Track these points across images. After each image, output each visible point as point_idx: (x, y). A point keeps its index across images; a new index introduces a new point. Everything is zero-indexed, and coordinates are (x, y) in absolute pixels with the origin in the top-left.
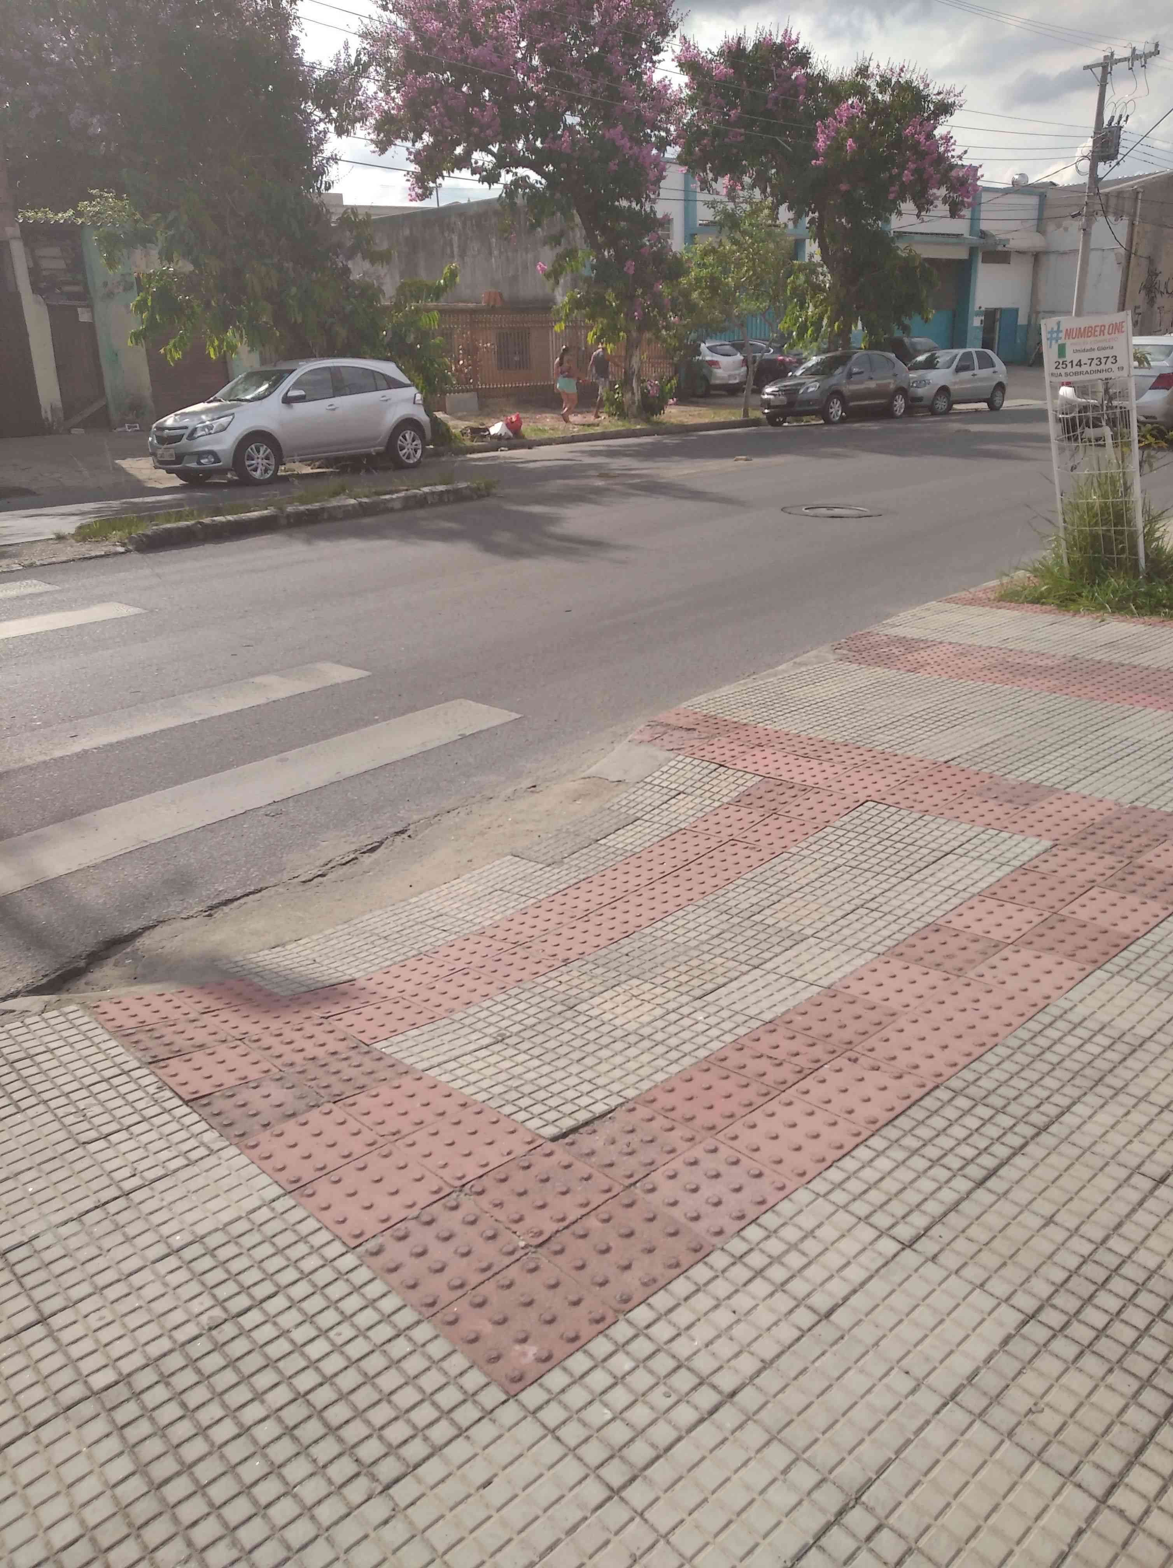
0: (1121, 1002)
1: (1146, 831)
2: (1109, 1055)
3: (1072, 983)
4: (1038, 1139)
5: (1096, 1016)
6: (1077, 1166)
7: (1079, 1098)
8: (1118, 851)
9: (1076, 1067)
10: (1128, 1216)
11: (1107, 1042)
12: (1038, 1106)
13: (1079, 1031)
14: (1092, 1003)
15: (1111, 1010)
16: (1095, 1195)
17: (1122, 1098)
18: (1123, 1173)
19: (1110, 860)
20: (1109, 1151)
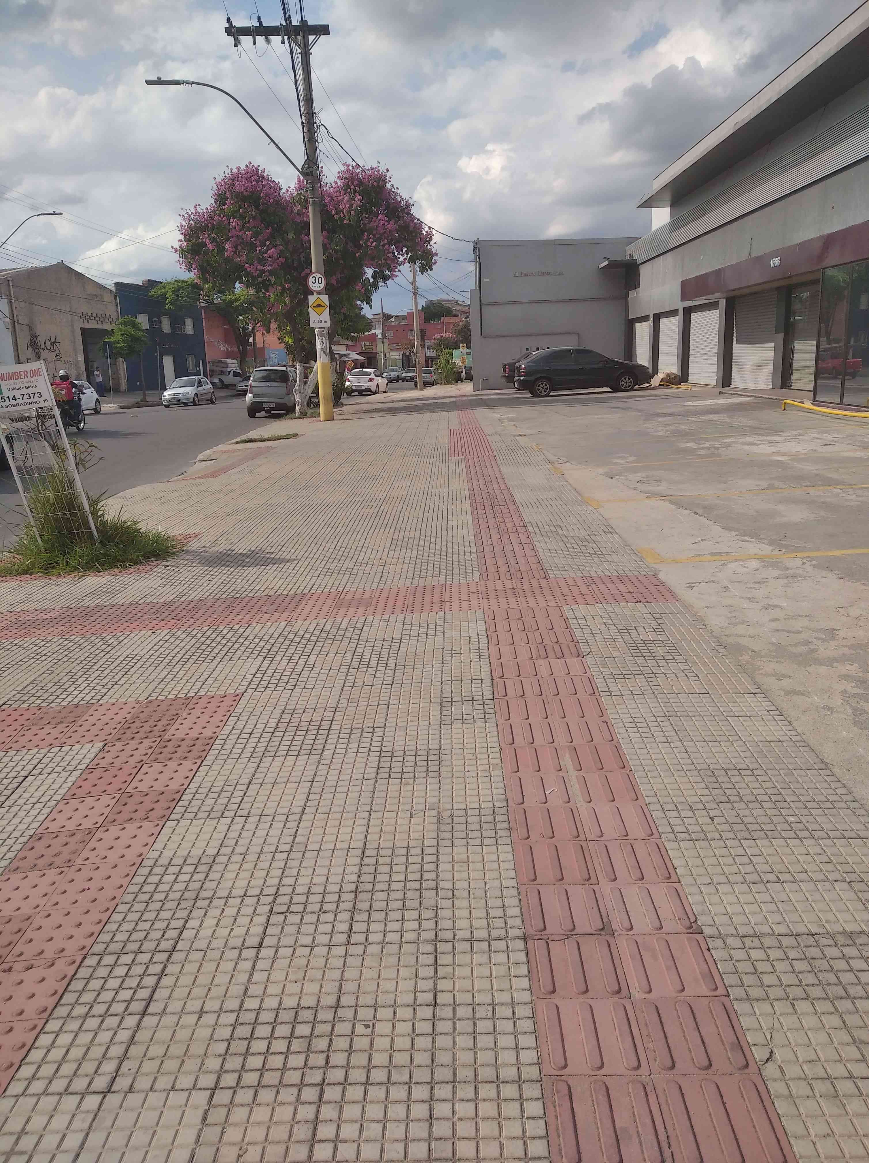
0: (191, 837)
1: (164, 715)
2: (196, 877)
3: (154, 837)
4: (172, 960)
5: (178, 854)
6: (205, 964)
7: (188, 916)
8: (150, 735)
9: (178, 895)
10: (249, 980)
11: (191, 869)
12: (163, 936)
13: (172, 870)
14: (172, 846)
15: (186, 845)
16: (222, 979)
17: (215, 903)
18: (235, 953)
19: (147, 743)
20: (220, 943)
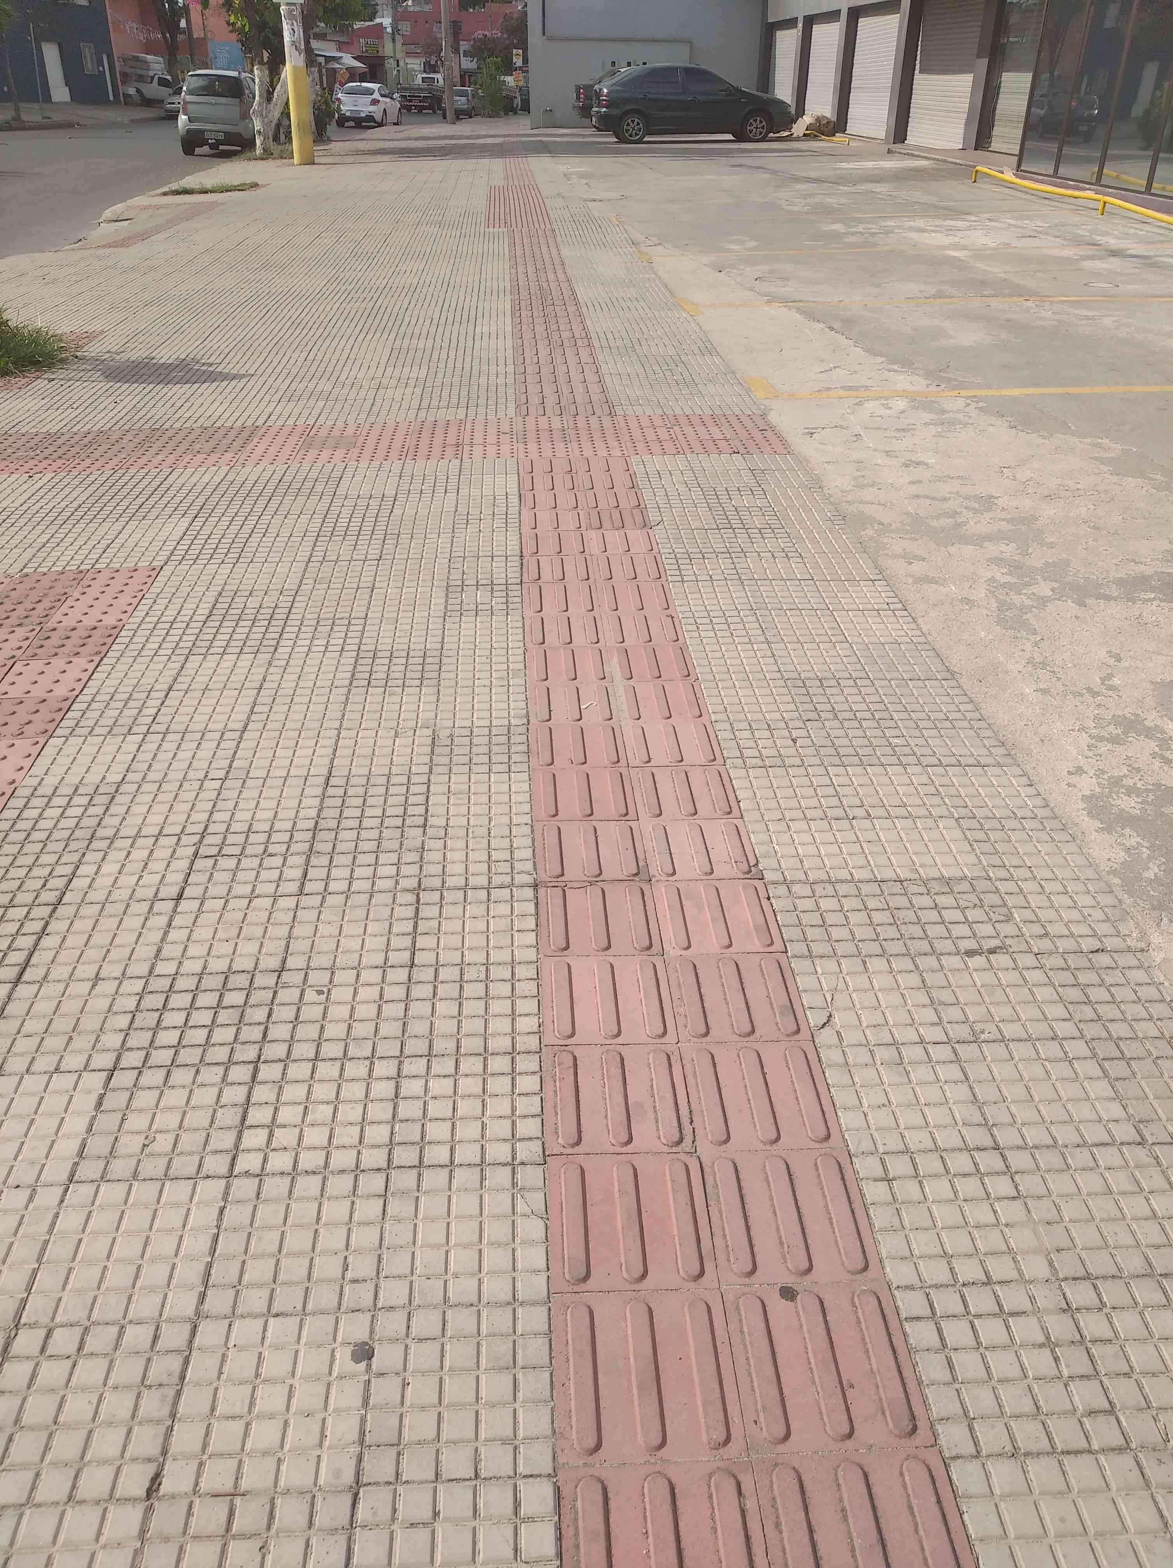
0: (84, 759)
1: (45, 595)
2: (92, 811)
3: (32, 759)
4: (56, 915)
5: (66, 781)
6: (101, 920)
7: (80, 861)
8: (25, 621)
9: (65, 834)
10: (163, 940)
11: (85, 800)
12: (44, 885)
13: (56, 801)
14: (58, 770)
15: (78, 770)
16: (126, 938)
17: (118, 843)
18: (146, 906)
19: (21, 632)
20: (125, 894)
